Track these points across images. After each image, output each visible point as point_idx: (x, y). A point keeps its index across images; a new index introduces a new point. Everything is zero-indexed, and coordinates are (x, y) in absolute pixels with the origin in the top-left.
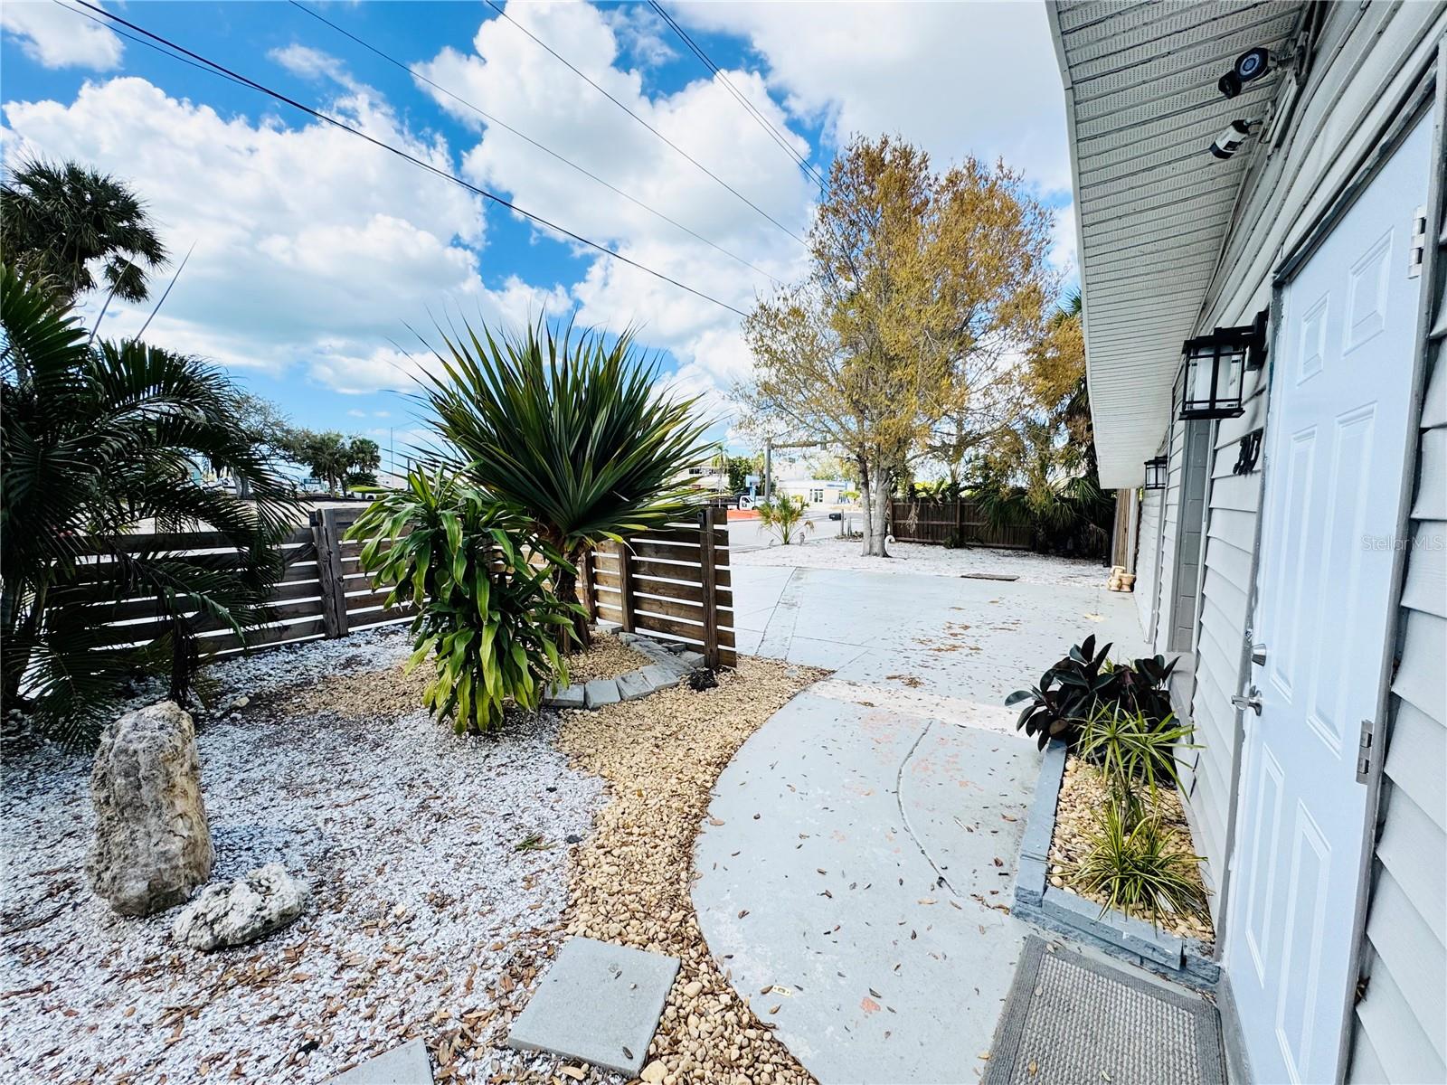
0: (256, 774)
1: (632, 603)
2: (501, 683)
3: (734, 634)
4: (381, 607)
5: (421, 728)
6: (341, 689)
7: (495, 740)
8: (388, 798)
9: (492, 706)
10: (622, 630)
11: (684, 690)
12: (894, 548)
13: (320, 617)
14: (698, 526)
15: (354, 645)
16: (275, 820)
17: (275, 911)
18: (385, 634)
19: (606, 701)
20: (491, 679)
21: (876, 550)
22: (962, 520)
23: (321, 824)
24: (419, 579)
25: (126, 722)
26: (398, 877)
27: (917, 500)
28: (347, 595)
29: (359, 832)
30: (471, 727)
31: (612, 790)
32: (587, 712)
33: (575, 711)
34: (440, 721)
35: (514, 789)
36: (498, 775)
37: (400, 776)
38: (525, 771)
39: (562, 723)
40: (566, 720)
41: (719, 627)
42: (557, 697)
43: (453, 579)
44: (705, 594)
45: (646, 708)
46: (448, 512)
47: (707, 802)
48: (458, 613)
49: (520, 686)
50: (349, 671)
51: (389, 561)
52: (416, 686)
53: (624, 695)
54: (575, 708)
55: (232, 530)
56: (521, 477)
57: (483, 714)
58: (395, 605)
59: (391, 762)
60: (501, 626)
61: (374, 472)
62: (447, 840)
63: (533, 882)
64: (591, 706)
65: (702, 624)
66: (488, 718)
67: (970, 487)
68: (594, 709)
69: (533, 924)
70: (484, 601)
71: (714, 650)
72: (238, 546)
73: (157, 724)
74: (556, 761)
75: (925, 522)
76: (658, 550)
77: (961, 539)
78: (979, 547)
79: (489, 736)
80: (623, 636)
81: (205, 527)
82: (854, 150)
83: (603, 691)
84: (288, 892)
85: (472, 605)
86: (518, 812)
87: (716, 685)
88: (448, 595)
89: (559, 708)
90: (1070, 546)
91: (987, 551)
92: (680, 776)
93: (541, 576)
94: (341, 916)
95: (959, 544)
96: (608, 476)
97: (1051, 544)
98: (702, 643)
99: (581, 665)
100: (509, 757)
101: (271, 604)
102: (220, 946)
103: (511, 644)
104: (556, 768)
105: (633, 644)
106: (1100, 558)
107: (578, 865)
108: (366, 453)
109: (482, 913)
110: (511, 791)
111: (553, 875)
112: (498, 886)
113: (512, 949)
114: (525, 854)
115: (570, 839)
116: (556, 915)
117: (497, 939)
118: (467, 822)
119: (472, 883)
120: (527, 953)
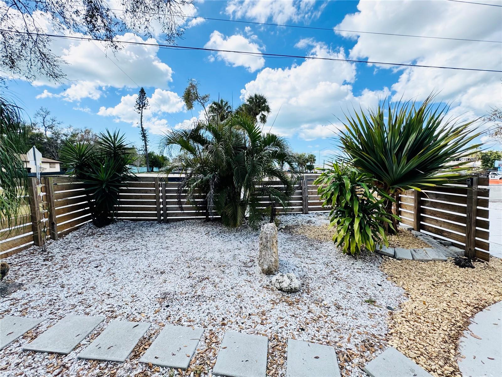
0: (287, 247)
1: (419, 219)
2: (360, 239)
3: (489, 244)
4: (321, 206)
5: (331, 247)
6: (307, 229)
7: (356, 259)
8: (320, 266)
9: (357, 247)
10: (413, 229)
11: (450, 264)
13: (301, 207)
14: (467, 186)
15: (310, 217)
16: (292, 261)
17: (293, 286)
18: (318, 215)
19: (405, 258)
20: (357, 237)
23: (303, 267)
24: (334, 198)
25: (266, 225)
26: (325, 292)
28: (309, 201)
29: (313, 273)
30: (347, 252)
31: (409, 296)
32: (395, 260)
33: (390, 258)
34: (338, 246)
35: (364, 279)
36: (357, 272)
37: (324, 261)
38: (368, 274)
39: (384, 261)
40: (385, 260)
41: (477, 238)
42: (381, 250)
43: (346, 199)
44: (468, 220)
45: (427, 266)
46: (345, 176)
47: (468, 323)
48: (346, 211)
49: (368, 242)
50: (308, 224)
51: (325, 192)
52: (328, 233)
53: (415, 258)
54: (390, 256)
55: (284, 181)
56: (372, 163)
57: (353, 249)
58: (325, 206)
59: (321, 255)
60: (362, 218)
61: (314, 164)
62: (340, 287)
63: (372, 317)
64: (397, 257)
65: (465, 235)
66: (355, 250)
68: (398, 259)
69: (374, 333)
70: (356, 208)
71: (472, 249)
72: (285, 185)
73: (271, 228)
74: (381, 275)
76: (437, 196)
79: (353, 257)
80: (414, 232)
81: (278, 180)
83: (404, 253)
84: (296, 284)
85: (352, 210)
86: (366, 288)
87: (473, 267)
88: (343, 205)
89: (382, 255)
92: (449, 304)
93: (379, 202)
94: (309, 296)
96: (414, 162)
98: (464, 245)
99: (393, 240)
100: (361, 267)
101: (290, 202)
102: (281, 289)
103: (365, 226)
104: (381, 277)
105: (419, 237)
107: (393, 319)
108: (312, 159)
109: (353, 318)
110: (363, 279)
111: (381, 318)
112: (359, 311)
113: (365, 337)
114: (369, 305)
115: (389, 308)
116: (383, 334)
117: (359, 330)
118: (346, 284)
119: (349, 306)
120: (371, 341)
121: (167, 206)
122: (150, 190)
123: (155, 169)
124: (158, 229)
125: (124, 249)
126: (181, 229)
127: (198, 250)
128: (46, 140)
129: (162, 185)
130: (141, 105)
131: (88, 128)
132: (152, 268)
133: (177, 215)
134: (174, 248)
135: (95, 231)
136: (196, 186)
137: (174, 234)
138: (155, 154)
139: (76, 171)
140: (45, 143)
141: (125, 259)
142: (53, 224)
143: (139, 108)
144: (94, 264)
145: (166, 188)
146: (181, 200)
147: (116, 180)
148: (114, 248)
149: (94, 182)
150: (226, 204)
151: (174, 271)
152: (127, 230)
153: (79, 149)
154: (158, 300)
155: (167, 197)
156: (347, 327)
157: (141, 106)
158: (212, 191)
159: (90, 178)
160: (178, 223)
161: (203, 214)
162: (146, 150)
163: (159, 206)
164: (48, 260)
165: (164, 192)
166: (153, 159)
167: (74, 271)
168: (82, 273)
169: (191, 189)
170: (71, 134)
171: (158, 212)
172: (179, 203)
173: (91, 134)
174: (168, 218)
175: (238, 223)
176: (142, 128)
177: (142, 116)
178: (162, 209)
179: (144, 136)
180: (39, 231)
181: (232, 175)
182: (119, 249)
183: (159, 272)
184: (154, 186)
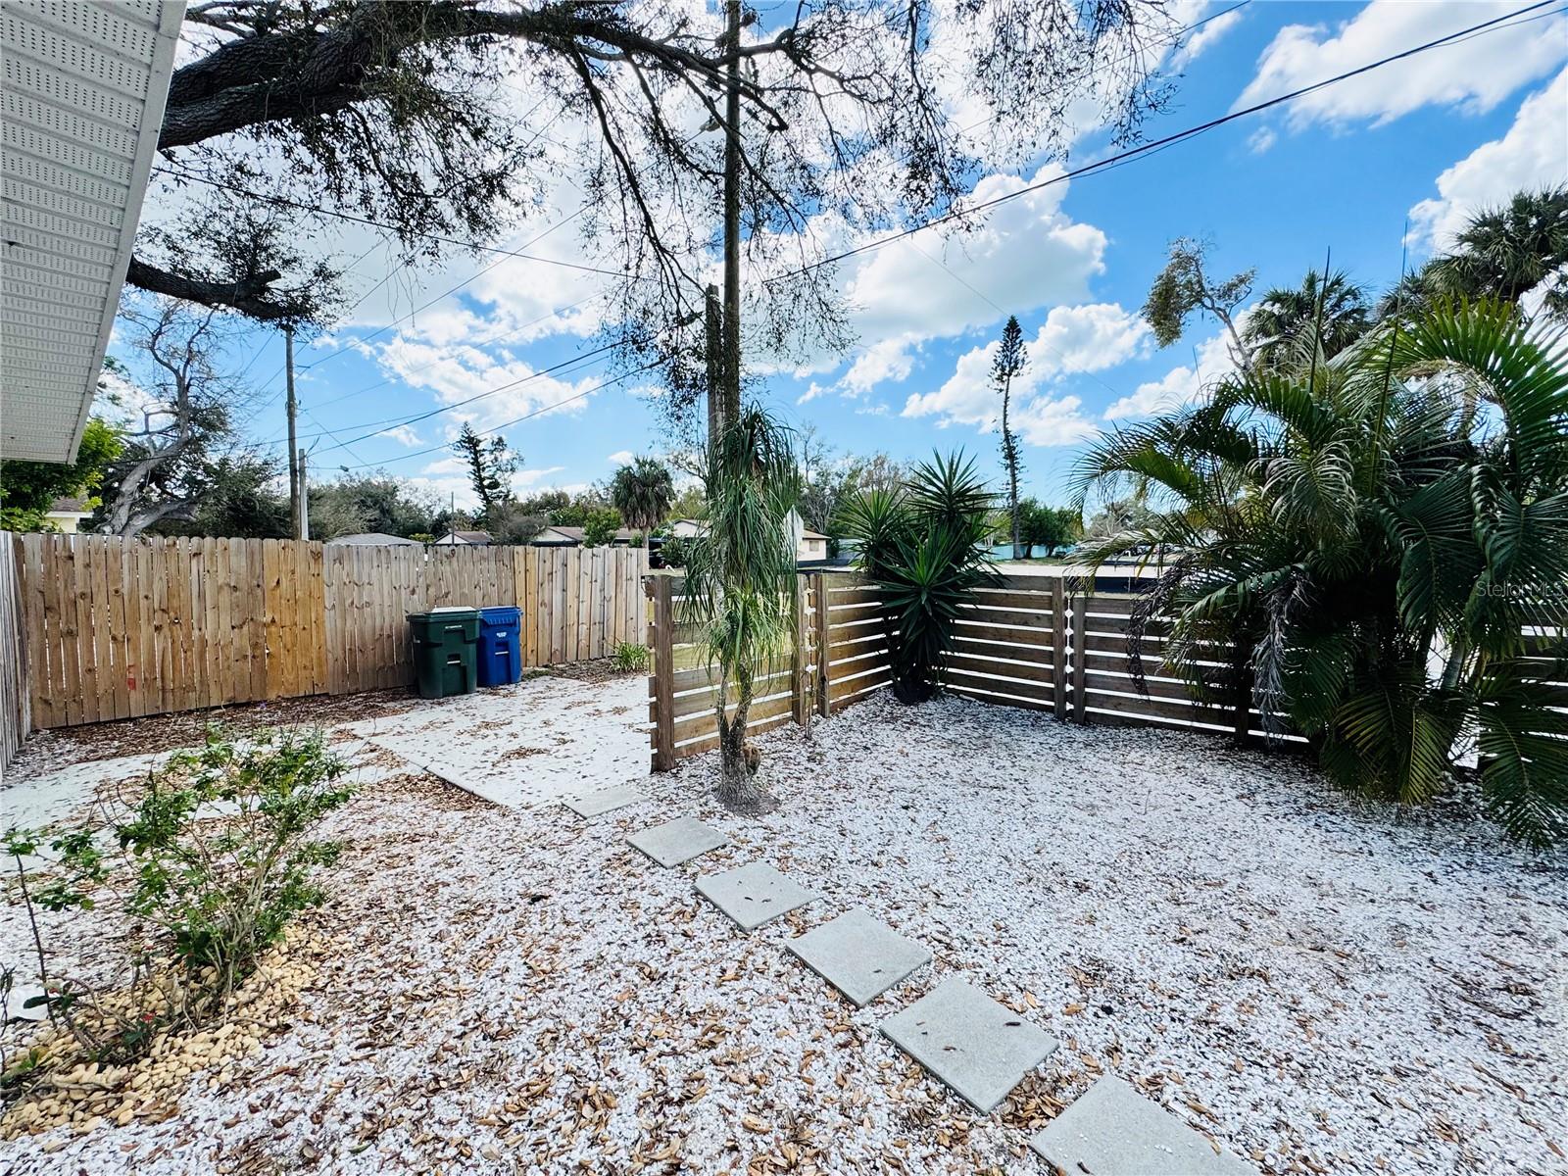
121: (1087, 671)
122: (1038, 617)
123: (1038, 551)
124: (1056, 741)
125: (965, 778)
126: (1134, 756)
127: (1209, 850)
128: (806, 491)
129: (1076, 603)
130: (1008, 366)
131: (882, 454)
132: (1047, 860)
133: (1118, 703)
134: (1114, 816)
135: (897, 712)
136: (1204, 613)
137: (1114, 769)
138: (1040, 506)
139: (868, 558)
140: (805, 498)
141: (971, 807)
142: (823, 679)
143: (1000, 378)
144: (899, 799)
145: (1087, 614)
146: (1142, 657)
147: (948, 585)
148: (941, 768)
149: (899, 587)
150: (1345, 695)
151: (1120, 896)
152: (969, 725)
153: (877, 507)
154: (1072, 972)
155: (1088, 643)
157: (1007, 369)
158: (1279, 635)
159: (894, 577)
160: (1123, 733)
161: (1222, 718)
162: (1014, 495)
163: (1063, 669)
164: (814, 760)
165: (1078, 623)
166: (1031, 521)
167: (862, 802)
168: (877, 812)
169: (1183, 623)
170: (849, 472)
171: (1057, 685)
172: (1135, 666)
173: (886, 466)
174: (1087, 709)
175: (1417, 786)
176: (1006, 431)
177: (1007, 398)
178: (1070, 678)
179: (1011, 455)
180: (802, 692)
181: (1396, 574)
182: (954, 773)
183: (1071, 883)
184: (1049, 603)
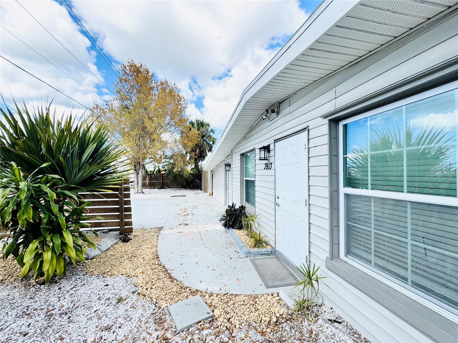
3: (132, 221)
11: (121, 244)
12: (144, 190)
19: (95, 254)
21: (140, 191)
22: (163, 180)
27: (148, 174)
31: (130, 276)
32: (89, 261)
33: (84, 262)
36: (75, 291)
39: (83, 267)
41: (125, 220)
44: (120, 209)
53: (102, 250)
62: (81, 316)
63: (135, 307)
64: (91, 257)
65: (119, 221)
67: (164, 171)
71: (124, 228)
74: (96, 278)
75: (151, 182)
77: (163, 186)
78: (168, 188)
82: (130, 63)
86: (102, 296)
87: (131, 239)
90: (192, 186)
91: (170, 189)
95: (162, 188)
97: (187, 186)
98: (119, 227)
100: (72, 285)
104: (99, 280)
106: (199, 188)
107: (145, 296)
109: (128, 321)
110: (89, 292)
111: (139, 302)
112: (124, 314)
113: (151, 320)
114: (121, 303)
115: (133, 293)
116: (154, 308)
117: (143, 322)
118: (83, 308)
119: (113, 318)
120: (157, 318)
156: (135, 330)
